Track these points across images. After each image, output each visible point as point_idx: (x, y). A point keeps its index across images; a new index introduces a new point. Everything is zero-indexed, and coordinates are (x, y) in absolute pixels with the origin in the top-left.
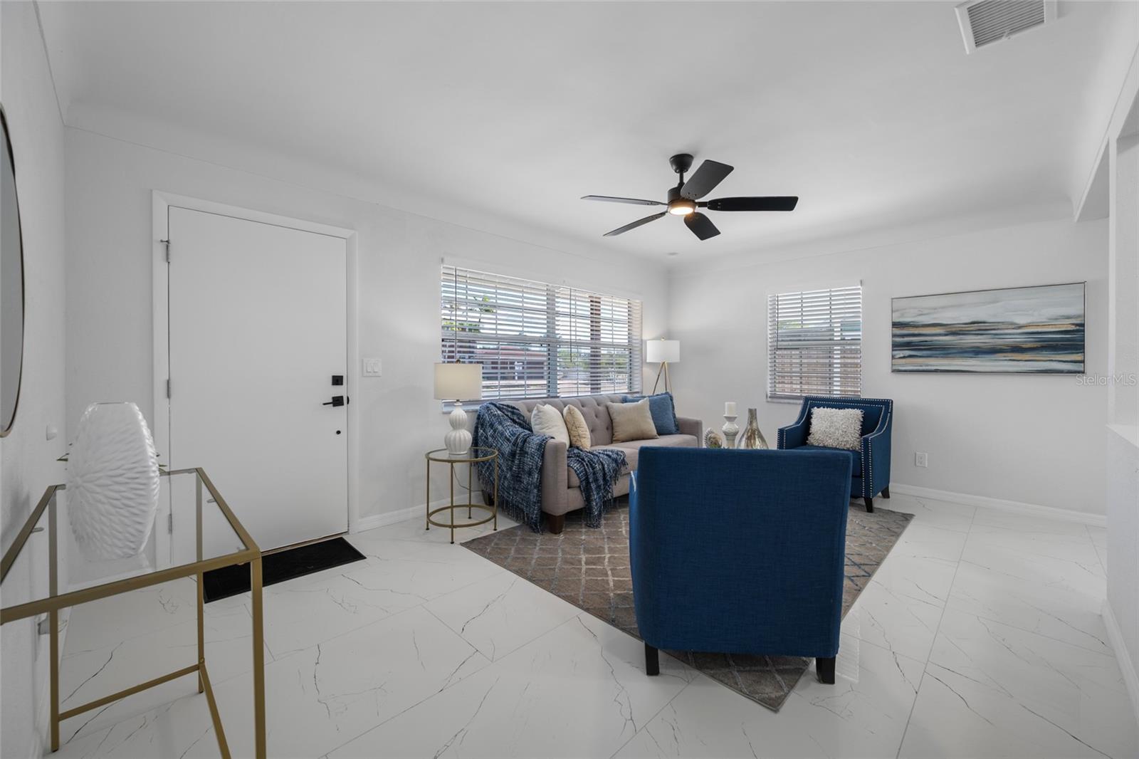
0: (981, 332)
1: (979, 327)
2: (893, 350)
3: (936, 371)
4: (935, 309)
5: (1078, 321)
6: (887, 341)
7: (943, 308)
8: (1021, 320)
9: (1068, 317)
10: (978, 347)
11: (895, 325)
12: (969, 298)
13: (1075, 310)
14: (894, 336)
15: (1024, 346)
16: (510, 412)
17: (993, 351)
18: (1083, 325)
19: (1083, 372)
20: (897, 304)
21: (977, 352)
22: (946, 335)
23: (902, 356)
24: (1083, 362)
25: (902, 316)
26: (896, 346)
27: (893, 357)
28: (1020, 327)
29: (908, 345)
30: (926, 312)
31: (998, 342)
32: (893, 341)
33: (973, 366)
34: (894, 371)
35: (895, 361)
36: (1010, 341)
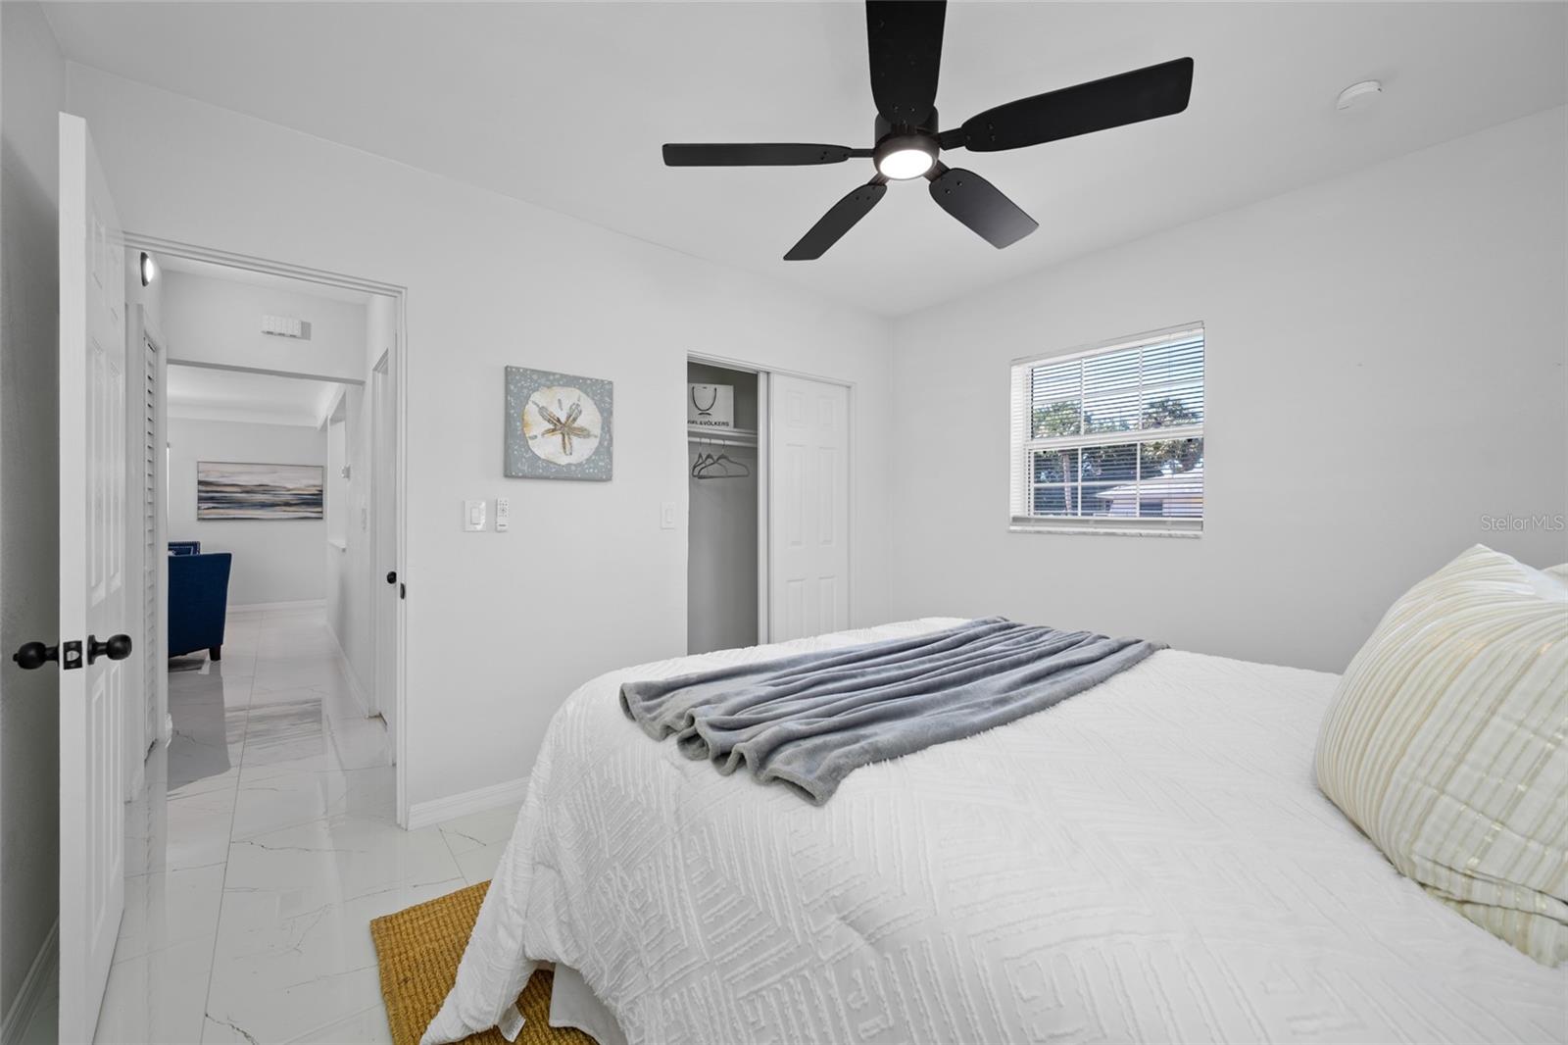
0: (264, 492)
1: (264, 489)
3: (234, 519)
6: (194, 496)
8: (290, 486)
9: (315, 486)
11: (200, 483)
13: (318, 482)
14: (199, 491)
17: (273, 505)
18: (321, 491)
19: (321, 518)
20: (202, 467)
21: (263, 505)
24: (321, 512)
25: (207, 476)
26: (201, 499)
27: (199, 508)
31: (277, 499)
34: (199, 519)
35: (200, 512)
36: (283, 499)
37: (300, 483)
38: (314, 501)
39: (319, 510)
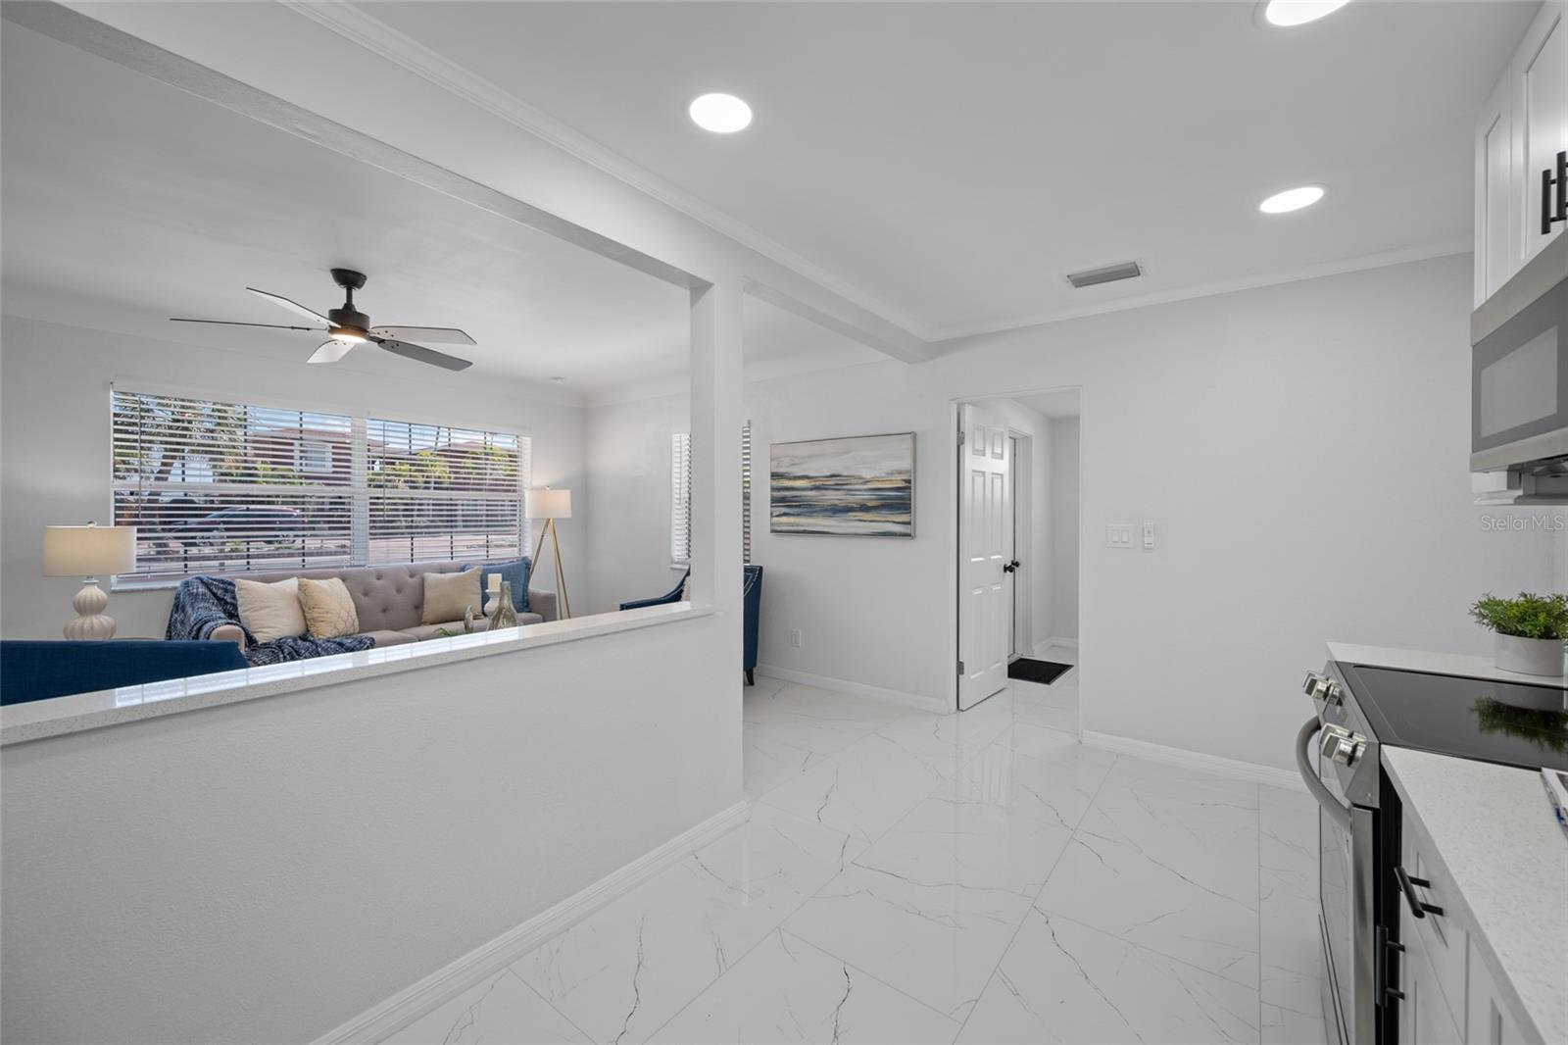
0: (837, 488)
1: (837, 481)
2: (772, 507)
3: (804, 532)
4: (803, 458)
5: (906, 477)
7: (810, 457)
9: (900, 472)
10: (835, 505)
11: (775, 476)
12: (829, 447)
13: (905, 464)
14: (773, 489)
15: (869, 504)
16: (222, 589)
17: (847, 510)
18: (909, 482)
21: (836, 510)
22: (811, 489)
23: (778, 513)
26: (774, 500)
28: (866, 482)
29: (783, 500)
30: (797, 461)
32: (772, 496)
33: (830, 526)
34: (773, 531)
37: (878, 467)
38: (898, 501)
39: (905, 518)
